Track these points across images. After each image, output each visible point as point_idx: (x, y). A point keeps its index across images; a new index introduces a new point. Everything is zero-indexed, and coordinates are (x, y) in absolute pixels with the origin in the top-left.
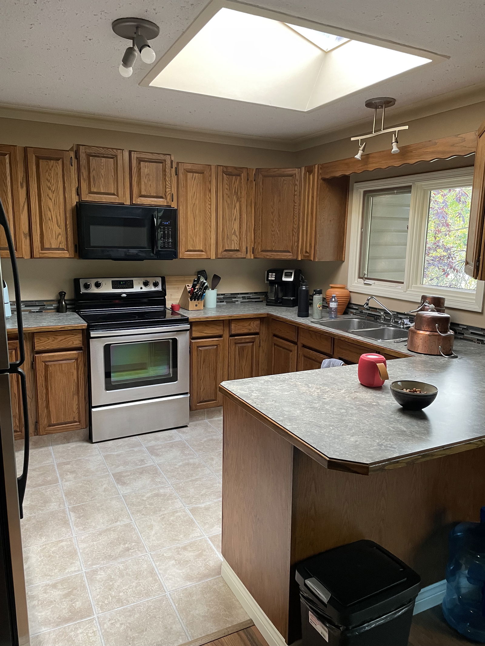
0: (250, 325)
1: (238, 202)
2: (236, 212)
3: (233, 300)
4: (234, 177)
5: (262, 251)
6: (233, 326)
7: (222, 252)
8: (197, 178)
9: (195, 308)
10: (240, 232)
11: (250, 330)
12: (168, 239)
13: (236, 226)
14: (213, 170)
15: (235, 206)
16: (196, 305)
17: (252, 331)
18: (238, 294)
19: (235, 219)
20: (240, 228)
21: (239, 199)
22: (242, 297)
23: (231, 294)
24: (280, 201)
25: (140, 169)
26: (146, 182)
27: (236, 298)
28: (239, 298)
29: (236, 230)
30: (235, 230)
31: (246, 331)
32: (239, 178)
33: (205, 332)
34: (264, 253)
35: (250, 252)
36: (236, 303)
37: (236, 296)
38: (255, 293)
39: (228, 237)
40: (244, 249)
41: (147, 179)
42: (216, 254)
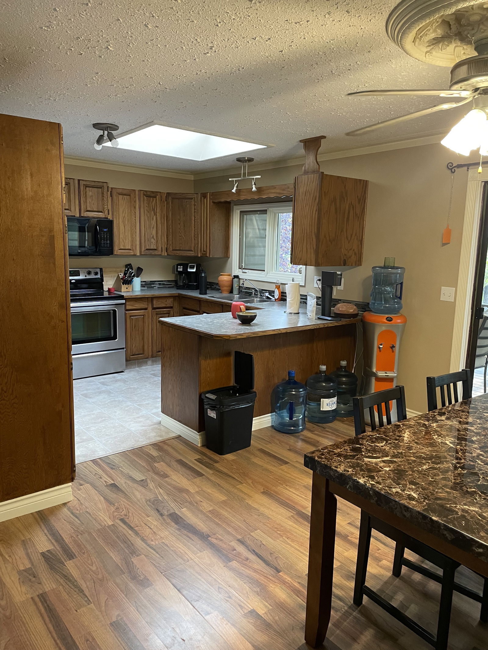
0: (166, 301)
1: (155, 216)
2: (154, 223)
3: (152, 285)
4: (152, 198)
5: (173, 250)
6: (155, 302)
7: (144, 251)
8: (126, 198)
9: (126, 290)
10: (157, 237)
11: (166, 305)
12: (107, 241)
13: (154, 232)
14: (137, 193)
15: (153, 218)
16: (127, 288)
17: (168, 306)
18: (156, 281)
19: (153, 228)
20: (157, 233)
21: (155, 214)
24: (184, 216)
25: (86, 192)
26: (90, 201)
27: (154, 284)
28: (156, 284)
29: (154, 235)
30: (153, 235)
31: (164, 305)
32: (155, 199)
34: (175, 252)
35: (164, 250)
36: (154, 288)
38: (168, 281)
39: (148, 240)
40: (160, 248)
41: (91, 198)
42: (140, 252)
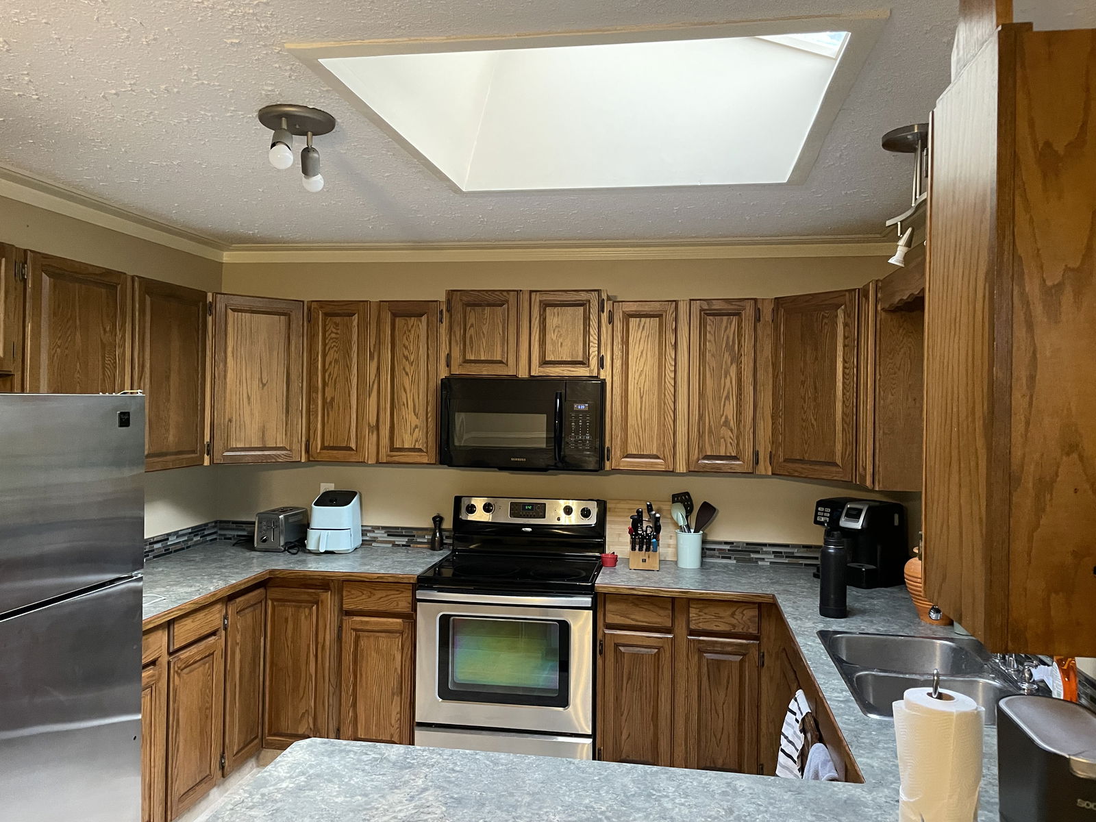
0: (733, 615)
1: (734, 366)
2: (730, 382)
3: (753, 556)
4: (725, 318)
5: (786, 460)
6: (693, 613)
7: (698, 460)
8: (647, 324)
9: (642, 566)
10: (739, 422)
11: (734, 626)
12: (584, 434)
13: (730, 410)
14: (683, 308)
15: (727, 373)
16: (644, 561)
17: (739, 630)
18: (765, 545)
19: (727, 397)
20: (739, 412)
21: (737, 359)
22: (774, 552)
23: (748, 544)
24: (816, 359)
25: (545, 319)
26: (554, 338)
27: (758, 552)
28: (766, 553)
29: (730, 417)
30: (726, 417)
31: (723, 628)
32: (735, 319)
33: (633, 617)
34: (790, 465)
35: (765, 461)
36: (760, 563)
37: (758, 548)
38: (804, 547)
39: (710, 432)
40: (748, 454)
41: (556, 334)
42: (688, 464)
